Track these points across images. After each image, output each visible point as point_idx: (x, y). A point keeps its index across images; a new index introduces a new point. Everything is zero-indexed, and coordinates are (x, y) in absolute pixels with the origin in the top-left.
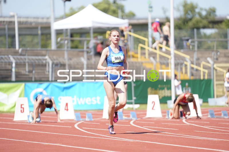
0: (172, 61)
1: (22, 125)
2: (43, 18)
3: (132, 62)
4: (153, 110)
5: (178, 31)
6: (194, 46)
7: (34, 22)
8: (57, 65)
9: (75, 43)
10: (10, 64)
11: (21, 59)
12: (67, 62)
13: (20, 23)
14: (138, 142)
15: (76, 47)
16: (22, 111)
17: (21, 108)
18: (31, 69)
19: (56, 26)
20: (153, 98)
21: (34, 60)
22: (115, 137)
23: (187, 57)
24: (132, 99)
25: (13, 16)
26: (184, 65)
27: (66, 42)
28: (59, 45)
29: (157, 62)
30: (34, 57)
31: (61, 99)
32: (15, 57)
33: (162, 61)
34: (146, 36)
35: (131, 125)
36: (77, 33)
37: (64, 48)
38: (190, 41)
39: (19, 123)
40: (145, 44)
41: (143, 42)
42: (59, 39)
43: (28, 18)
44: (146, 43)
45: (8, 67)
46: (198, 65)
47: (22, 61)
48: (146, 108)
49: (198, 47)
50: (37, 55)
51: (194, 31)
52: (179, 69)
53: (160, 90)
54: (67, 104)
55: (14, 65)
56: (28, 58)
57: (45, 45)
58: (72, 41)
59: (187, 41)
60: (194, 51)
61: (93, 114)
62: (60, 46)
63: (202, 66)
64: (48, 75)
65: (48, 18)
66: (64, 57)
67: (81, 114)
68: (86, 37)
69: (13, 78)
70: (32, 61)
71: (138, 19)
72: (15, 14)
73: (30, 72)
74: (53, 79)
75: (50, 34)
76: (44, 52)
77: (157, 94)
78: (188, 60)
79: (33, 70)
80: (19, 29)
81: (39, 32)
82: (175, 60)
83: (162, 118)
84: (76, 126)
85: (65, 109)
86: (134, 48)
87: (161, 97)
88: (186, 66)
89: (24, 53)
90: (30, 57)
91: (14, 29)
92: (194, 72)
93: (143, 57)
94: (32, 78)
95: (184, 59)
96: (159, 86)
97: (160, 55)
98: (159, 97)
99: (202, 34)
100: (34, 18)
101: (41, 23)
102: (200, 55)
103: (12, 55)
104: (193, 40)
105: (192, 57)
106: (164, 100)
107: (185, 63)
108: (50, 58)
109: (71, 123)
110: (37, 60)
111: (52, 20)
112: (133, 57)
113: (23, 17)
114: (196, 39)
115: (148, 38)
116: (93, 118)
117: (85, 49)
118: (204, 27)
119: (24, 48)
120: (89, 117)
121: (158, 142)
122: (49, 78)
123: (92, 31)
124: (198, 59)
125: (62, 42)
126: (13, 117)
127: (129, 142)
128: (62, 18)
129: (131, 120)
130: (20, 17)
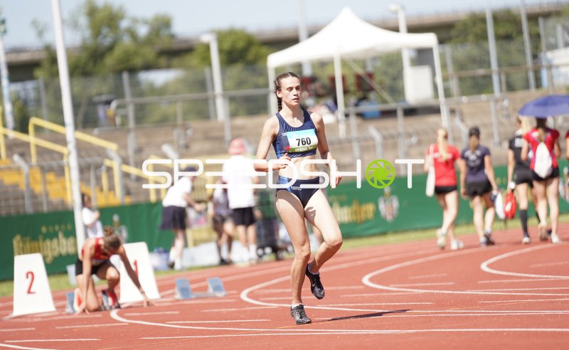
0: (72, 161)
4: (30, 296)
5: (80, 82)
6: (125, 117)
20: (28, 264)
23: (111, 147)
26: (103, 169)
29: (31, 167)
33: (44, 164)
38: (114, 105)
48: (12, 290)
49: (139, 120)
51: (121, 79)
52: (93, 181)
53: (44, 239)
59: (107, 106)
60: (128, 131)
77: (38, 252)
78: (113, 155)
82: (80, 156)
83: (57, 313)
87: (49, 260)
88: (109, 169)
92: (133, 185)
95: (102, 153)
96: (44, 229)
97: (37, 147)
98: (44, 258)
99: (144, 85)
102: (143, 140)
104: (121, 101)
105: (123, 147)
106: (55, 268)
107: (107, 163)
118: (148, 67)
124: (139, 151)
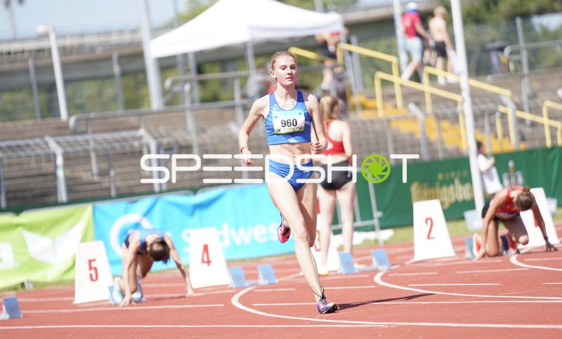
0: (467, 109)
1: (98, 313)
2: (121, 32)
3: (363, 122)
4: (430, 241)
5: (474, 28)
6: (519, 63)
7: (100, 45)
8: (169, 149)
9: (212, 88)
10: (51, 158)
11: (77, 142)
12: (194, 139)
13: (64, 51)
14: (400, 326)
15: (215, 99)
16: (94, 277)
17: (91, 268)
18: (105, 166)
19: (156, 49)
20: (427, 210)
21: (109, 143)
22: (340, 319)
23: (505, 93)
24: (372, 218)
25: (45, 36)
26: (498, 115)
27: (187, 87)
28: (169, 96)
29: (426, 115)
30: (108, 136)
31: (189, 236)
32: (61, 139)
33: (439, 112)
34: (392, 50)
35: (376, 284)
36: (213, 62)
37: (184, 103)
38: (507, 51)
39: (89, 307)
40: (390, 73)
41: (387, 67)
42: (168, 83)
43: (82, 35)
44: (395, 70)
45: (47, 167)
46: (536, 110)
47: (79, 148)
48: (412, 236)
49: (532, 65)
50: (116, 130)
51: (515, 24)
52: (487, 128)
53: (441, 186)
54: (206, 248)
55: (60, 161)
56: (93, 140)
57: (135, 101)
58: (202, 83)
59: (500, 52)
60: (522, 76)
61: (275, 267)
62: (171, 99)
63: (545, 112)
64: (151, 177)
65: (134, 31)
66: (185, 128)
67: (244, 269)
68: (236, 69)
69: (63, 195)
70: (106, 145)
71: (367, 8)
72: (50, 30)
73: (103, 173)
74: (164, 188)
75: (143, 71)
76: (133, 120)
77: (436, 198)
78: (507, 101)
79: (109, 170)
80: (65, 66)
81: (117, 69)
82: (474, 103)
83: (455, 258)
84: (235, 301)
85: (203, 262)
86: (365, 86)
87: (446, 205)
88: (504, 116)
89: (82, 128)
90: (100, 137)
91: (51, 68)
92: (527, 131)
93: (389, 105)
94: (109, 189)
95: (496, 99)
96: (440, 176)
97: (432, 95)
98: (442, 204)
99: (538, 29)
100: (99, 34)
101: (119, 46)
102: (537, 85)
103: (52, 136)
104: (515, 47)
105: (517, 92)
106: (455, 212)
107: (501, 109)
108: (150, 132)
109: (220, 295)
110: (117, 141)
111: (144, 35)
112: (364, 107)
113: (72, 36)
114: (522, 44)
115: (397, 55)
116: (278, 276)
117: (238, 100)
118: (541, 12)
119: (82, 115)
120: (266, 276)
121: (453, 322)
122: (152, 184)
123: (250, 53)
124: (533, 96)
125: (177, 88)
126: (72, 294)
127: (377, 329)
128: (170, 26)
129: (376, 271)
130: (64, 37)
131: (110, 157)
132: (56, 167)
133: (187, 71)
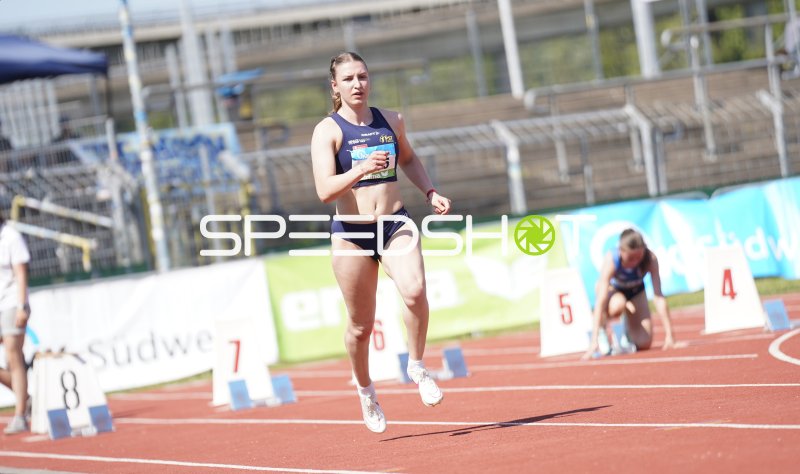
1: (571, 369)
8: (669, 133)
9: (733, 41)
10: (500, 152)
11: (538, 128)
12: (705, 116)
15: (737, 56)
16: (567, 318)
17: (562, 306)
18: (577, 160)
21: (582, 127)
27: (694, 42)
28: (667, 57)
30: (581, 118)
32: (514, 124)
36: (732, 5)
37: (690, 65)
39: (562, 361)
42: (666, 37)
45: (496, 165)
47: (539, 137)
50: (592, 108)
54: (728, 274)
55: (513, 155)
56: (560, 124)
57: (619, 64)
58: (716, 36)
62: (671, 60)
64: (644, 174)
66: (692, 102)
67: (787, 303)
68: (767, 12)
69: (519, 203)
70: (579, 132)
73: (576, 172)
74: (664, 188)
75: (630, 24)
76: (616, 94)
79: (583, 166)
80: (519, 22)
81: (591, 21)
84: (774, 350)
85: (724, 294)
89: (543, 107)
90: (570, 119)
91: (497, 26)
94: (583, 194)
103: (503, 120)
108: (640, 110)
109: (755, 342)
110: (593, 124)
117: (770, 57)
119: (545, 89)
122: (645, 185)
125: (679, 44)
126: (537, 343)
131: (583, 147)
132: (507, 164)
133: (694, 18)
